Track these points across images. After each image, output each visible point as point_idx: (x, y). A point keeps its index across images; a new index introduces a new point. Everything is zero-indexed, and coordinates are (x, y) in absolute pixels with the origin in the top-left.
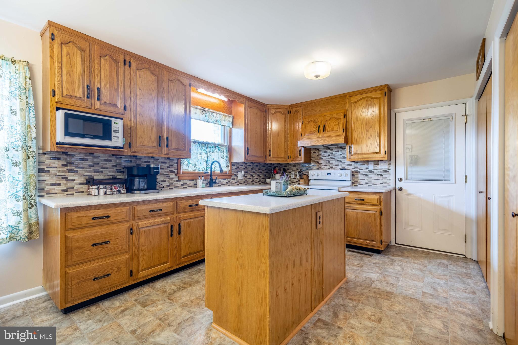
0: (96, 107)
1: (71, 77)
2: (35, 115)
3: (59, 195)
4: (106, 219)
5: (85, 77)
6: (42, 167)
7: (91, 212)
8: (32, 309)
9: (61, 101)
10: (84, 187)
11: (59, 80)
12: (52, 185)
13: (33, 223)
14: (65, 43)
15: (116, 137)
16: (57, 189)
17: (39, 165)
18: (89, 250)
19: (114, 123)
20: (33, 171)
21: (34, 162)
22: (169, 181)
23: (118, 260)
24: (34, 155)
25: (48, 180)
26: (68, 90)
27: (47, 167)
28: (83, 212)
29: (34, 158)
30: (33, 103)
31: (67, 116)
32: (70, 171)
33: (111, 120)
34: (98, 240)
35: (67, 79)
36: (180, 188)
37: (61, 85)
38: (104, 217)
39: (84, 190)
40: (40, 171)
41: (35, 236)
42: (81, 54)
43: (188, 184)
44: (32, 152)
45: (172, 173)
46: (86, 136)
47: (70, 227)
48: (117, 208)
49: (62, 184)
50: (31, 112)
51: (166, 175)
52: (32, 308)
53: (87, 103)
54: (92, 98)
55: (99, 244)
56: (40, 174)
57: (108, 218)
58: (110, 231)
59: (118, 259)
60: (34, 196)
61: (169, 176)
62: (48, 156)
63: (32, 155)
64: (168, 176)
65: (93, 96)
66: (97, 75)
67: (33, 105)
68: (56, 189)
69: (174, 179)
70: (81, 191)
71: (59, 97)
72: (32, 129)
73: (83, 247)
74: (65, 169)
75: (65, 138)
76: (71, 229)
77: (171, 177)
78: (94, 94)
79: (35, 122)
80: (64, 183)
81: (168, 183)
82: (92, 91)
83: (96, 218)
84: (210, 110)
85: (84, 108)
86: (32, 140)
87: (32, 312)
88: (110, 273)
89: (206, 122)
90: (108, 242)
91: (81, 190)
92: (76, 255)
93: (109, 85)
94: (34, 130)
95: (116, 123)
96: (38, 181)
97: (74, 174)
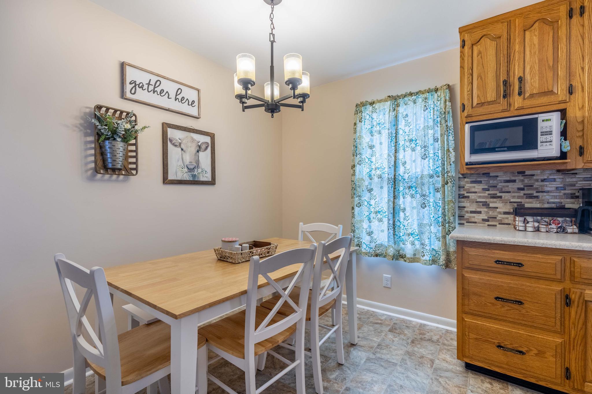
0: (516, 106)
1: (482, 80)
2: (454, 138)
3: (479, 225)
4: (517, 268)
5: (501, 70)
6: (462, 193)
7: (494, 253)
8: (446, 342)
9: (471, 114)
10: (511, 217)
11: (469, 90)
12: (472, 212)
13: (452, 252)
14: (476, 42)
15: (546, 142)
16: (478, 218)
17: (459, 191)
18: (490, 303)
19: (543, 121)
20: (451, 197)
21: (452, 187)
23: (538, 338)
24: (453, 180)
25: (468, 207)
26: (479, 97)
27: (467, 193)
28: (483, 250)
29: (452, 182)
30: (452, 125)
31: (473, 130)
32: (494, 197)
33: (537, 118)
34: (504, 294)
35: (478, 84)
37: (471, 95)
38: (512, 263)
39: (510, 222)
40: (461, 197)
41: (454, 266)
42: (496, 44)
44: (450, 177)
46: (497, 149)
47: (467, 265)
48: (536, 254)
49: (482, 212)
50: (451, 135)
52: (447, 340)
53: (502, 106)
54: (511, 95)
55: (504, 299)
56: (460, 199)
57: (520, 267)
58: (524, 287)
59: (540, 336)
60: (452, 223)
62: (468, 180)
63: (450, 180)
65: (513, 93)
66: (519, 59)
67: (452, 127)
68: (476, 217)
70: (506, 223)
71: (469, 110)
72: (451, 153)
73: (483, 296)
74: (486, 195)
75: (470, 156)
76: (468, 268)
78: (513, 90)
79: (454, 145)
80: (485, 211)
82: (510, 86)
83: (499, 261)
85: (499, 114)
86: (451, 165)
87: (444, 344)
88: (524, 350)
90: (520, 303)
91: (506, 221)
92: (474, 302)
93: (539, 66)
94: (453, 153)
95: (547, 120)
96: (459, 207)
97: (497, 200)
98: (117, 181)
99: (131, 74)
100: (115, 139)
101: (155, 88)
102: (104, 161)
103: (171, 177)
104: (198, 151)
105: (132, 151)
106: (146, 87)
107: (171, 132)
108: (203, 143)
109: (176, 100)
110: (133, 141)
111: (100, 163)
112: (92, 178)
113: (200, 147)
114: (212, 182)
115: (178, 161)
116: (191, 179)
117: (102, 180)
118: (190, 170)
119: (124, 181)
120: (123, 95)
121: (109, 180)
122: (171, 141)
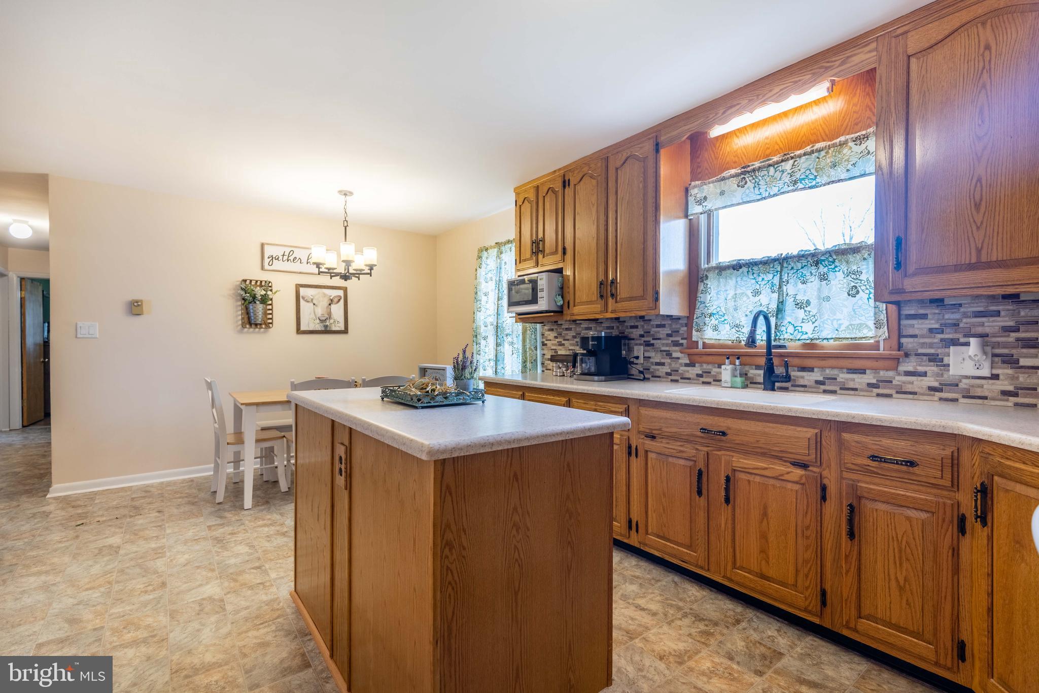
0: (540, 263)
5: (533, 230)
6: (543, 340)
9: (520, 268)
11: (518, 246)
14: (522, 203)
19: (540, 279)
22: (670, 364)
36: (695, 381)
37: (519, 252)
42: (530, 206)
43: (713, 375)
45: (677, 348)
51: (664, 351)
53: (534, 262)
54: (538, 253)
56: (543, 347)
61: (671, 355)
64: (669, 354)
66: (541, 221)
69: (680, 361)
77: (675, 355)
78: (539, 249)
81: (668, 367)
84: (770, 159)
89: (758, 200)
96: (542, 354)
98: (259, 332)
99: (269, 251)
100: (255, 302)
101: (288, 257)
102: (249, 318)
103: (303, 328)
104: (330, 305)
105: (270, 310)
106: (281, 258)
107: (303, 291)
108: (335, 297)
109: (307, 263)
110: (270, 302)
111: (246, 320)
112: (241, 332)
113: (332, 300)
114: (345, 331)
115: (310, 314)
116: (323, 329)
117: (247, 332)
118: (322, 321)
119: (264, 332)
120: (263, 268)
121: (253, 332)
122: (303, 298)
